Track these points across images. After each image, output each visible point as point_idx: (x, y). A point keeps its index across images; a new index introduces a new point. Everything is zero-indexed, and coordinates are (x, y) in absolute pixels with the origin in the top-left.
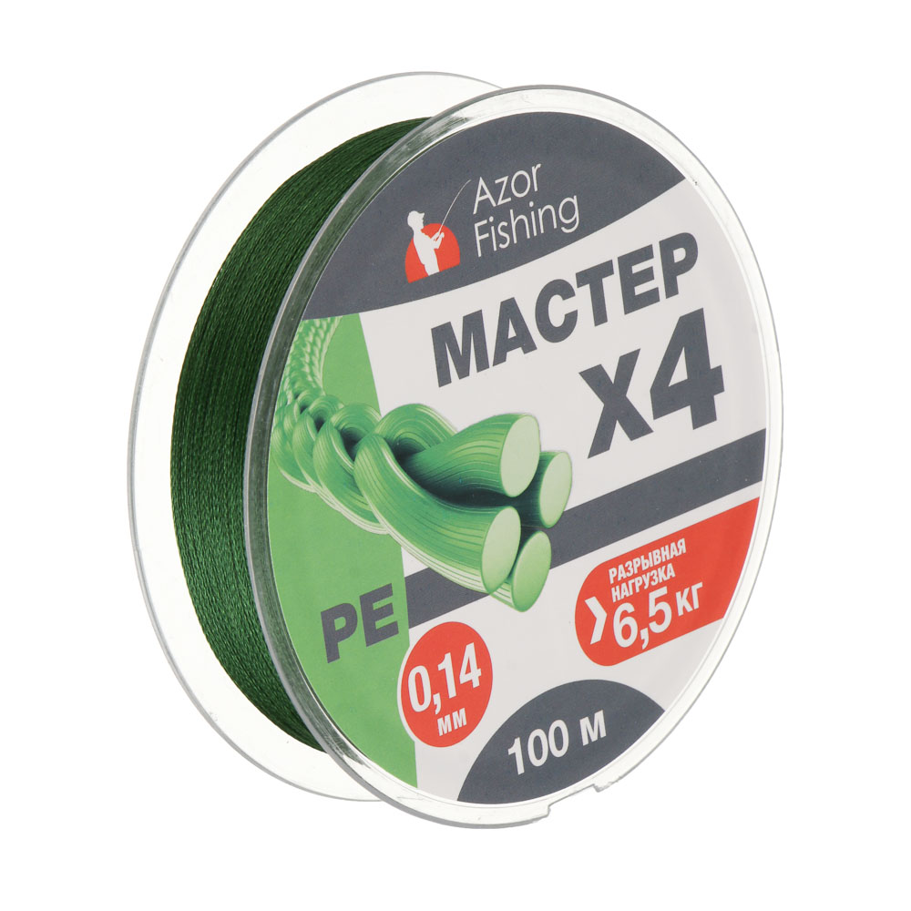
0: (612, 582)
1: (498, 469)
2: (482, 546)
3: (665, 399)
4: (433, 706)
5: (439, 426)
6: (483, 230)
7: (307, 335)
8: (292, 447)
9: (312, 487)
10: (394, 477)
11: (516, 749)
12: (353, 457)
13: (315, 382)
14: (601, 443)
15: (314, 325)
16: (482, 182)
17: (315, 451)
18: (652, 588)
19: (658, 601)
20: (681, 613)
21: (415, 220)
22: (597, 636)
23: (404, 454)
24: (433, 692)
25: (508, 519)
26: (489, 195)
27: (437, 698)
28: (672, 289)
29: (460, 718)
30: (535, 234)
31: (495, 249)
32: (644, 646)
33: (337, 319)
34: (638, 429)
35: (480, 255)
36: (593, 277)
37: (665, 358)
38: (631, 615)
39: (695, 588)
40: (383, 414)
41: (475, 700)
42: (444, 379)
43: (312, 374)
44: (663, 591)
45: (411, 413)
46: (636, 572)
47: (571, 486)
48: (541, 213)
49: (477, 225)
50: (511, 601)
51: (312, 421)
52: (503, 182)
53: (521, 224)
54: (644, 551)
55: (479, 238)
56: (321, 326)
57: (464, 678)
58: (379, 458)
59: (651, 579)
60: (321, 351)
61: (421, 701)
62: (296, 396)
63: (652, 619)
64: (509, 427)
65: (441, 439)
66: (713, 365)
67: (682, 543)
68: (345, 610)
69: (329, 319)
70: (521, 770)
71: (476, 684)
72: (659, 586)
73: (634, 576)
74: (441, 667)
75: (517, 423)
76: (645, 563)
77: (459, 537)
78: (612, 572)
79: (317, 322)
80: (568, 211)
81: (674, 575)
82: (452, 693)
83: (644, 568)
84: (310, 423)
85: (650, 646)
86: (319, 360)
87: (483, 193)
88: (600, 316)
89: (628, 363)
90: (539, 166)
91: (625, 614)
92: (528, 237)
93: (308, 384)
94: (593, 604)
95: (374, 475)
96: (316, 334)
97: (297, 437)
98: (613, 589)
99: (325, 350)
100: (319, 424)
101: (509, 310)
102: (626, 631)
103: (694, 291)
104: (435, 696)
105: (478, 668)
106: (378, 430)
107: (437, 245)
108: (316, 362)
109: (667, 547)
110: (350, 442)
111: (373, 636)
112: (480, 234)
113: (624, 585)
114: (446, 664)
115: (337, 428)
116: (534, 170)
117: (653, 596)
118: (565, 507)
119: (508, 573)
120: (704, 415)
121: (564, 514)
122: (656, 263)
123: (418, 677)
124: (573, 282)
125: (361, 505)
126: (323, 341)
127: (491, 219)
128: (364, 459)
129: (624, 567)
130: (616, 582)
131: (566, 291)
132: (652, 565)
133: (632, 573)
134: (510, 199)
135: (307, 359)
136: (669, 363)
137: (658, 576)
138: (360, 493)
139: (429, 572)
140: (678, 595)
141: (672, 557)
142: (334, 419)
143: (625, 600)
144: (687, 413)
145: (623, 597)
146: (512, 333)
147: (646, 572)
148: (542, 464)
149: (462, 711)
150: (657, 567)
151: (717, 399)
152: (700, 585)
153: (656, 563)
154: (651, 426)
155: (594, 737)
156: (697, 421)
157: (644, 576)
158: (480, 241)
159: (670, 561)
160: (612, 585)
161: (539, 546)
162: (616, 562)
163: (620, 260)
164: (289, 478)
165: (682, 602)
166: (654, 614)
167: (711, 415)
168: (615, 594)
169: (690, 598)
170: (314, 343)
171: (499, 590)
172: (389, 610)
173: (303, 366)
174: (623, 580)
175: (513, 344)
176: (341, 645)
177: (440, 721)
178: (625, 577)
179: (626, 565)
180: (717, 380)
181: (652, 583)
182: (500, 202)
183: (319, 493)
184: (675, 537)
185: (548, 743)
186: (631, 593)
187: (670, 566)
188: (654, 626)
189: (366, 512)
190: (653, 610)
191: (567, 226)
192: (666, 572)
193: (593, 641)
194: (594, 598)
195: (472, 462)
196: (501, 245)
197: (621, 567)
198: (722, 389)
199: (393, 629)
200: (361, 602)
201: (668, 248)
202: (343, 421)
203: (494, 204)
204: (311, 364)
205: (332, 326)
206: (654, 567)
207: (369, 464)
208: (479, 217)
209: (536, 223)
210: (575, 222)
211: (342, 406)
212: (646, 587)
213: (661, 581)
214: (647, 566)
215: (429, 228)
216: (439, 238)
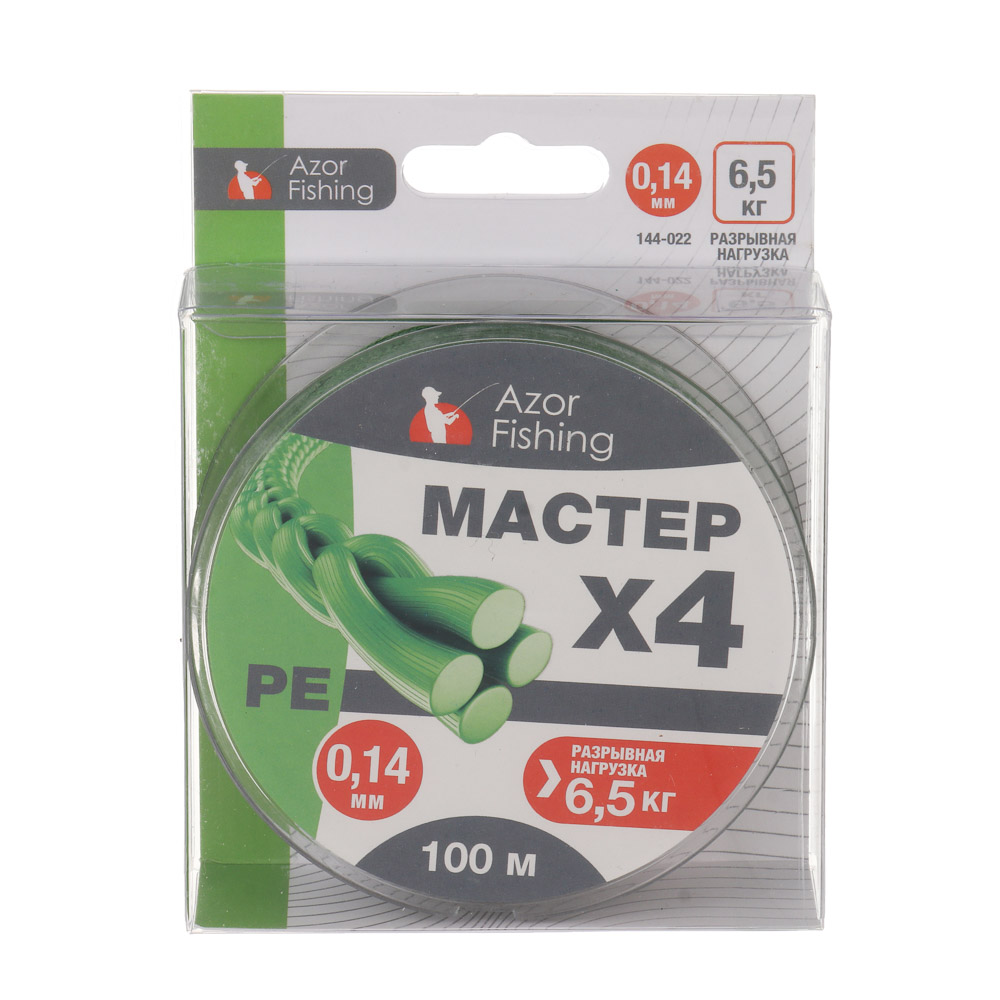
0: (574, 755)
1: (470, 620)
2: (437, 676)
3: (670, 628)
4: (349, 781)
5: (414, 563)
6: (501, 427)
7: (291, 445)
8: (252, 525)
9: (265, 564)
10: (356, 587)
11: (432, 848)
12: (315, 556)
13: (290, 483)
14: (591, 639)
15: (300, 439)
16: (510, 389)
17: (276, 537)
18: (616, 777)
19: (621, 789)
20: (645, 808)
21: (431, 395)
22: (546, 792)
23: (371, 573)
24: (354, 770)
25: (470, 668)
26: (516, 401)
27: (356, 777)
28: (702, 544)
29: (377, 802)
30: (560, 449)
31: (513, 446)
32: (596, 821)
33: (326, 444)
34: (633, 641)
35: (494, 445)
36: (618, 507)
37: (680, 598)
38: (588, 790)
39: (666, 796)
40: (357, 533)
41: (398, 796)
42: (429, 528)
43: (288, 477)
44: (631, 784)
45: (387, 543)
46: (603, 757)
47: (548, 662)
48: (570, 435)
49: (496, 421)
50: (457, 730)
51: (279, 514)
52: (534, 396)
53: (545, 438)
54: (619, 744)
55: (496, 432)
56: (307, 443)
57: (389, 771)
58: (343, 567)
59: (619, 769)
60: (303, 462)
61: (339, 771)
62: (267, 488)
63: (611, 802)
64: (492, 592)
65: (412, 573)
66: (734, 621)
67: (661, 756)
68: (278, 673)
69: (317, 440)
70: (432, 867)
71: (402, 781)
72: (626, 778)
73: (599, 760)
74: (366, 754)
75: (497, 594)
76: (614, 754)
77: (415, 659)
79: (305, 438)
80: (602, 443)
81: (645, 776)
82: (374, 778)
83: (612, 757)
84: (276, 515)
85: (601, 823)
86: (299, 469)
87: (510, 397)
88: (616, 537)
89: (637, 588)
90: (578, 397)
91: (580, 787)
92: (552, 449)
93: (282, 483)
94: (548, 765)
95: (333, 577)
96: (301, 447)
97: (260, 519)
98: (573, 762)
99: (307, 463)
100: (286, 517)
101: (515, 500)
102: (579, 802)
103: (721, 555)
104: (354, 774)
105: (407, 770)
106: (348, 544)
107: (450, 422)
108: (295, 469)
109: (643, 750)
110: (316, 544)
111: (299, 702)
112: (498, 429)
113: (586, 763)
114: (374, 753)
115: (304, 527)
116: (571, 399)
117: (616, 784)
118: (536, 677)
119: (460, 706)
120: (714, 656)
121: (534, 683)
122: (690, 518)
123: (340, 754)
124: (593, 502)
126: (307, 455)
127: (514, 421)
128: (326, 562)
129: (591, 749)
130: (578, 757)
131: (582, 505)
132: (622, 758)
133: (598, 756)
134: (539, 413)
135: (287, 463)
136: (684, 602)
137: (627, 769)
138: (315, 587)
139: (372, 675)
140: (646, 794)
141: (647, 760)
142: (303, 520)
143: (585, 775)
144: (694, 651)
145: (582, 772)
146: (513, 518)
147: (614, 761)
148: (521, 634)
149: (381, 798)
150: (627, 762)
151: (732, 651)
152: (674, 795)
153: (627, 758)
154: (650, 647)
155: (521, 872)
156: (705, 660)
157: (611, 764)
158: (498, 435)
159: (643, 763)
160: (574, 759)
161: (499, 696)
162: (582, 741)
163: (650, 502)
164: (243, 548)
165: (649, 801)
166: (615, 799)
167: (722, 662)
168: (575, 767)
169: (659, 801)
170: (296, 454)
171: (446, 716)
172: (323, 689)
173: (280, 467)
174: (586, 759)
175: (513, 528)
176: (264, 698)
177: (354, 797)
178: (589, 757)
179: (594, 748)
180: (736, 636)
181: (619, 773)
182: (527, 411)
183: (271, 570)
184: (655, 746)
185: (468, 858)
186: (593, 772)
187: (642, 767)
188: (612, 809)
189: (317, 602)
190: (614, 795)
191: (597, 455)
192: (636, 770)
193: (540, 795)
194: (550, 761)
195: (444, 604)
196: (519, 446)
197: (587, 747)
198: (739, 645)
199: (323, 705)
200: (295, 673)
201: (706, 510)
202: (312, 524)
203: (520, 411)
204: (289, 468)
205: (320, 447)
206: (624, 761)
207: (330, 567)
208: (500, 416)
209: (561, 441)
210: (606, 455)
211: (314, 512)
212: (611, 774)
213: (629, 775)
214: (617, 758)
215: (444, 405)
216: (452, 417)
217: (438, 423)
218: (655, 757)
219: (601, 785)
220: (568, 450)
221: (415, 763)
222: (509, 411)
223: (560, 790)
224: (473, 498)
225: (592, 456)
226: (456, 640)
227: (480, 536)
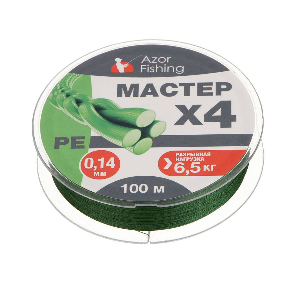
0: (176, 156)
1: (136, 120)
2: (124, 136)
3: (209, 117)
4: (93, 168)
5: (114, 106)
6: (144, 67)
7: (69, 76)
8: (56, 98)
9: (61, 109)
10: (93, 113)
11: (125, 186)
12: (78, 106)
13: (69, 86)
14: (181, 122)
15: (72, 74)
16: (146, 57)
17: (65, 101)
18: (193, 161)
19: (195, 165)
20: (205, 170)
21: (118, 60)
22: (167, 167)
23: (99, 109)
24: (94, 165)
25: (137, 133)
26: (148, 60)
27: (95, 167)
29: (104, 174)
30: (165, 71)
31: (148, 72)
32: (186, 175)
33: (82, 75)
34: (196, 122)
35: (141, 72)
36: (187, 86)
37: (212, 109)
38: (183, 166)
39: (212, 166)
40: (93, 98)
41: (111, 172)
42: (119, 95)
43: (69, 85)
44: (199, 163)
45: (104, 101)
46: (187, 156)
47: (165, 130)
48: (168, 68)
49: (142, 66)
50: (133, 151)
51: (66, 95)
52: (155, 58)
54: (193, 152)
55: (142, 68)
57: (108, 164)
58: (89, 108)
59: (194, 159)
60: (73, 80)
61: (89, 165)
62: (61, 88)
63: (192, 169)
64: (143, 112)
65: (115, 109)
66: (233, 114)
67: (209, 154)
68: (66, 141)
69: (79, 74)
70: (125, 192)
71: (112, 167)
72: (197, 161)
73: (186, 157)
74: (99, 160)
75: (145, 112)
77: (116, 132)
79: (74, 74)
80: (180, 69)
81: (204, 160)
82: (102, 166)
83: (191, 156)
84: (64, 96)
85: (188, 175)
86: (72, 82)
87: (146, 59)
88: (187, 93)
89: (195, 108)
90: (170, 57)
91: (179, 165)
92: (162, 71)
93: (66, 87)
94: (167, 160)
95: (85, 110)
96: (73, 76)
97: (59, 97)
98: (176, 158)
99: (75, 80)
100: (68, 96)
101: (150, 86)
102: (180, 169)
104: (94, 166)
105: (114, 164)
106: (90, 102)
107: (125, 67)
109: (202, 153)
110: (78, 102)
111: (73, 146)
114: (102, 160)
115: (74, 98)
116: (168, 58)
117: (193, 164)
118: (161, 134)
119: (133, 144)
120: (226, 125)
121: (160, 136)
122: (214, 87)
123: (89, 161)
124: (178, 85)
125: (79, 117)
126: (75, 79)
127: (148, 65)
128: (82, 107)
129: (183, 154)
130: (178, 156)
131: (174, 86)
132: (195, 156)
133: (186, 156)
134: (157, 62)
135: (68, 81)
136: (214, 109)
137: (197, 159)
138: (79, 114)
139: (101, 137)
140: (205, 166)
141: (204, 156)
142: (74, 96)
143: (181, 162)
144: (219, 124)
145: (180, 161)
146: (150, 91)
147: (192, 157)
148: (154, 123)
149: (105, 173)
150: (197, 157)
151: (233, 123)
152: (215, 165)
153: (196, 156)
154: (202, 123)
155: (159, 192)
156: (222, 126)
157: (191, 158)
158: (142, 69)
159: (203, 157)
160: (176, 157)
161: (148, 141)
162: (179, 152)
163: (198, 83)
164: (53, 105)
165: (206, 168)
167: (230, 126)
169: (210, 168)
170: (72, 78)
171: (128, 148)
172: (82, 142)
173: (66, 82)
174: (181, 157)
175: (150, 94)
176: (61, 146)
177: (95, 173)
178: (182, 156)
179: (184, 153)
180: (234, 118)
182: (153, 62)
183: (63, 110)
184: (207, 151)
185: (138, 189)
186: (184, 160)
188: (192, 171)
189: (80, 118)
193: (165, 168)
194: (168, 158)
195: (125, 116)
196: (151, 72)
197: (181, 153)
198: (235, 121)
199: (83, 147)
200: (72, 138)
201: (219, 85)
202: (77, 97)
203: (150, 62)
204: (69, 82)
205: (79, 76)
206: (195, 157)
207: (84, 108)
208: (143, 64)
209: (166, 69)
210: (182, 72)
211: (78, 94)
212: (191, 161)
213: (198, 160)
214: (193, 156)
215: (123, 62)
216: (126, 65)
218: (207, 155)
219: (187, 165)
220: (168, 71)
221: (117, 161)
222: (146, 62)
223: (172, 167)
224: (135, 86)
225: (177, 73)
227: (138, 97)
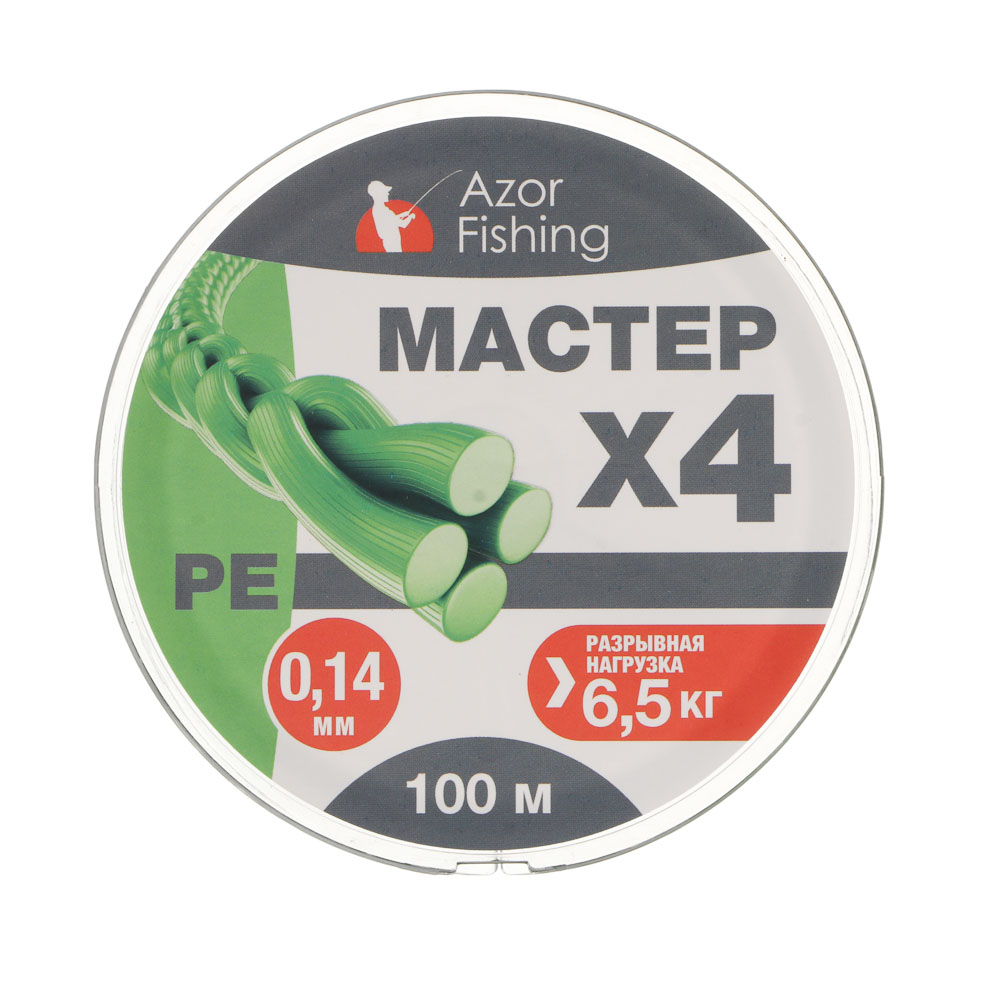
0: (589, 649)
1: (447, 480)
2: (410, 554)
3: (699, 474)
4: (309, 700)
5: (373, 411)
6: (468, 226)
7: (212, 266)
8: (169, 373)
9: (188, 422)
10: (301, 445)
11: (419, 783)
12: (249, 409)
13: (212, 316)
14: (600, 494)
15: (222, 259)
16: (477, 177)
17: (200, 387)
18: (645, 675)
19: (652, 691)
20: (684, 714)
21: (379, 191)
22: (557, 700)
23: (319, 426)
24: (314, 686)
25: (451, 541)
26: (484, 192)
27: (318, 695)
28: (730, 361)
29: (346, 726)
30: (543, 250)
31: (484, 250)
32: (624, 734)
33: (254, 263)
34: (653, 494)
35: (461, 250)
36: (621, 319)
37: (708, 433)
38: (611, 694)
39: (710, 695)
40: (299, 375)
41: (373, 716)
42: (388, 362)
43: (211, 308)
44: (664, 683)
45: (337, 385)
46: (626, 649)
47: (547, 528)
48: (555, 231)
49: (462, 219)
50: (440, 625)
51: (202, 356)
52: (507, 185)
53: (524, 237)
54: (645, 631)
55: (462, 233)
56: (231, 263)
57: (358, 685)
58: (285, 421)
59: (647, 664)
60: (226, 288)
61: (295, 688)
62: (185, 324)
63: (642, 709)
64: (471, 441)
65: (373, 426)
66: (778, 460)
67: (699, 643)
68: (211, 562)
69: (243, 259)
70: (421, 808)
71: (375, 696)
72: (657, 676)
73: (622, 653)
74: (328, 663)
75: (478, 443)
76: (641, 646)
77: (381, 535)
78: (591, 641)
79: (227, 257)
80: (595, 239)
81: (681, 670)
82: (340, 694)
83: (638, 649)
84: (198, 359)
85: (629, 738)
86: (223, 297)
87: (477, 187)
88: (621, 359)
89: (652, 424)
90: (561, 181)
91: (600, 690)
92: (533, 250)
93: (203, 317)
94: (557, 665)
95: (272, 432)
96: (223, 269)
97: (179, 364)
98: (589, 658)
99: (232, 289)
100: (210, 361)
101: (492, 319)
102: (601, 710)
103: (756, 373)
104: (314, 691)
105: (381, 681)
106: (288, 391)
107: (405, 224)
108: (218, 298)
109: (676, 637)
110: (249, 392)
111: (240, 601)
112: (465, 229)
113: (605, 659)
114: (338, 662)
115: (233, 372)
116: (553, 184)
117: (646, 684)
118: (535, 549)
119: (443, 593)
120: (756, 508)
121: (532, 557)
122: (713, 328)
123: (296, 665)
124: (589, 316)
125: (251, 461)
126: (231, 279)
127: (484, 218)
128: (264, 415)
129: (610, 639)
130: (595, 651)
131: (576, 321)
132: (650, 650)
133: (620, 649)
134: (513, 205)
135: (207, 290)
136: (713, 439)
137: (657, 664)
138: (251, 448)
139: (330, 559)
140: (684, 694)
141: (682, 650)
142: (232, 362)
143: (605, 675)
144: (730, 501)
145: (602, 671)
146: (492, 343)
147: (640, 654)
148: (510, 493)
149: (350, 720)
150: (657, 654)
151: (779, 499)
152: (719, 694)
153: (657, 649)
154: (675, 500)
155: (533, 809)
156: (745, 514)
157: (637, 658)
158: (465, 236)
159: (677, 654)
160: (589, 654)
161: (490, 578)
162: (599, 630)
163: (660, 310)
164: (161, 404)
165: (688, 704)
166: (645, 704)
167: (766, 514)
168: (591, 664)
169: (701, 703)
170: (218, 277)
171: (425, 608)
172: (268, 581)
173: (200, 296)
174: (605, 653)
175: (491, 356)
176: (197, 597)
177: (317, 720)
178: (609, 650)
179: (614, 638)
180: (781, 478)
181: (648, 670)
182: (500, 204)
183: (196, 430)
184: (691, 630)
185: (465, 794)
186: (615, 670)
187: (677, 659)
188: (642, 717)
189: (258, 469)
190: (643, 699)
191: (590, 254)
192: (670, 664)
193: (550, 705)
194: (560, 659)
195: (411, 461)
196: (493, 249)
197: (605, 638)
198: (787, 490)
199: (270, 603)
200: (232, 561)
201: (732, 316)
202: (242, 367)
203: (491, 204)
204: (211, 297)
205: (246, 267)
206: (654, 653)
207: (269, 422)
208: (467, 212)
209: (546, 239)
210: (601, 253)
211: (243, 352)
212: (638, 671)
213: (661, 671)
214: (644, 649)
215: (396, 204)
216: (407, 218)
217: (390, 227)
218: (693, 645)
219: (627, 686)
220: (554, 250)
221: (390, 671)
222: (476, 206)
223: (576, 696)
224: (440, 319)
225: (584, 256)
226: (431, 507)
227: (453, 370)
